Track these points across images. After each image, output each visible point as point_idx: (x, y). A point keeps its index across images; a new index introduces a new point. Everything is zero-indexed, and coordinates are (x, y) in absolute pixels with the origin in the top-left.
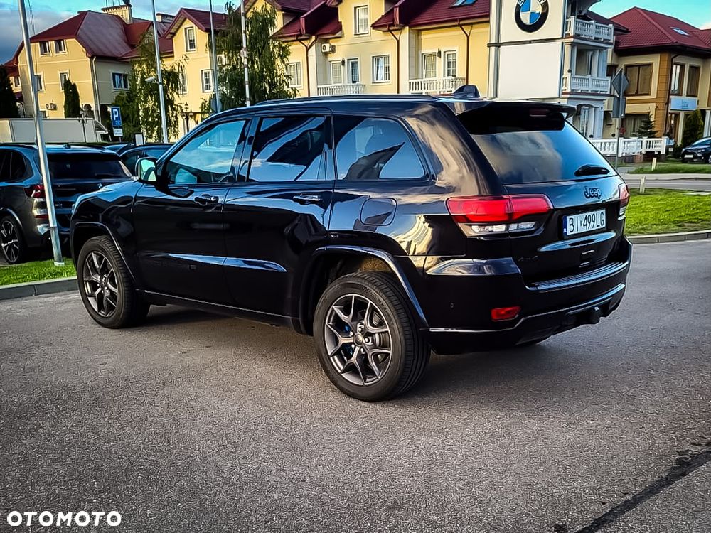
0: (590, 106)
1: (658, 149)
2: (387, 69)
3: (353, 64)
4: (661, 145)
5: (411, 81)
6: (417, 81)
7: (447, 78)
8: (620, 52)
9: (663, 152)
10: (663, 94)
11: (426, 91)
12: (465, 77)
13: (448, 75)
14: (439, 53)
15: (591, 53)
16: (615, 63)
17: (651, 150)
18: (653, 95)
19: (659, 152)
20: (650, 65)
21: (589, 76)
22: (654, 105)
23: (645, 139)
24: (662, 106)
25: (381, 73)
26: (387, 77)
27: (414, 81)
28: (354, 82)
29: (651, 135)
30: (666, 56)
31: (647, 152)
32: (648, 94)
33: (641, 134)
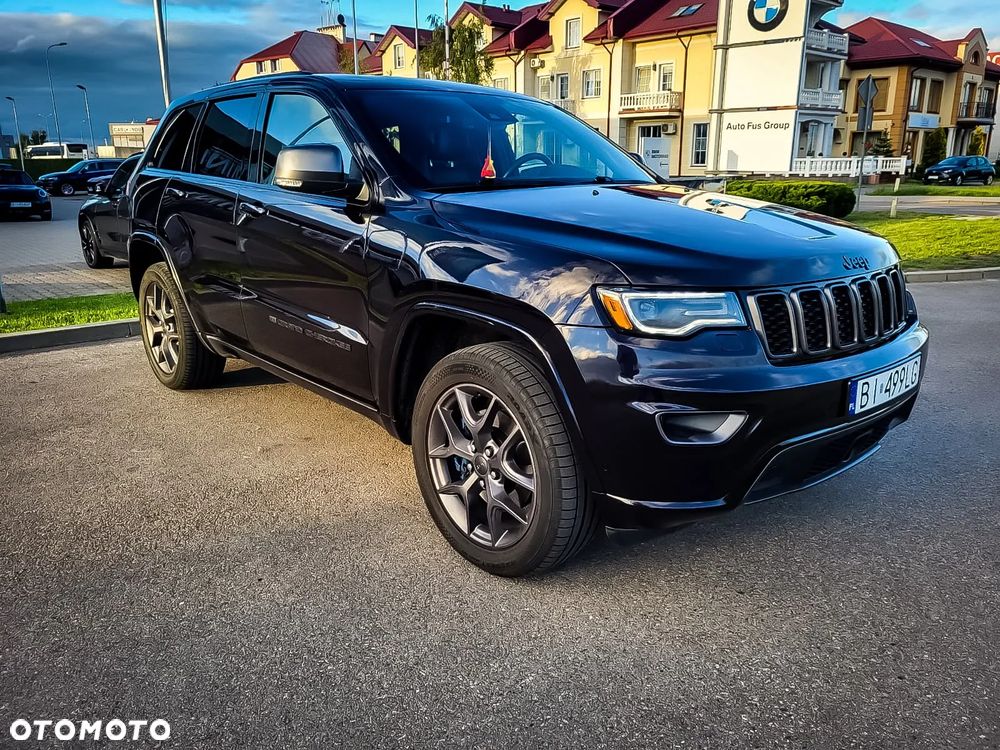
0: (819, 123)
1: (896, 169)
2: (598, 83)
3: (562, 79)
4: (900, 165)
5: (623, 96)
6: (629, 96)
7: (662, 92)
8: (853, 66)
9: (902, 172)
10: (900, 110)
11: (639, 106)
12: (682, 91)
13: (664, 89)
14: (655, 66)
15: (822, 65)
16: (847, 77)
17: (888, 170)
18: (890, 110)
19: (898, 173)
20: (887, 79)
21: (820, 90)
22: (890, 122)
23: (881, 158)
24: (899, 123)
25: (592, 88)
26: (598, 92)
27: (626, 96)
28: (562, 98)
29: (888, 154)
30: (905, 70)
31: (883, 173)
32: (884, 111)
33: (877, 153)
